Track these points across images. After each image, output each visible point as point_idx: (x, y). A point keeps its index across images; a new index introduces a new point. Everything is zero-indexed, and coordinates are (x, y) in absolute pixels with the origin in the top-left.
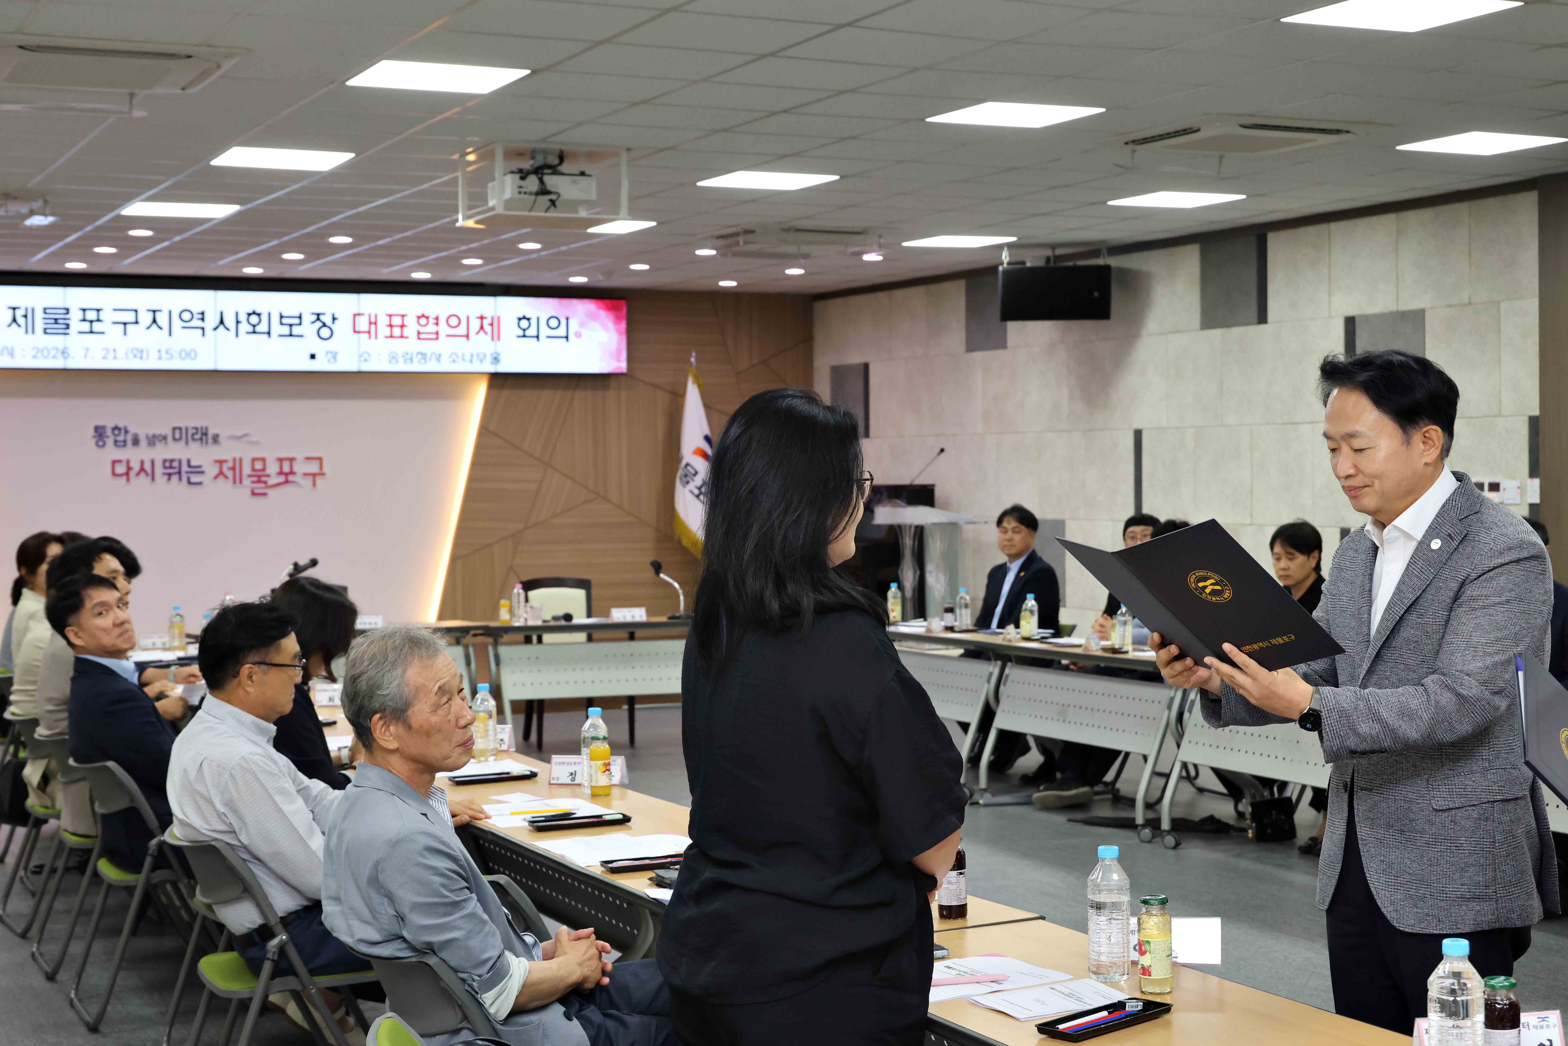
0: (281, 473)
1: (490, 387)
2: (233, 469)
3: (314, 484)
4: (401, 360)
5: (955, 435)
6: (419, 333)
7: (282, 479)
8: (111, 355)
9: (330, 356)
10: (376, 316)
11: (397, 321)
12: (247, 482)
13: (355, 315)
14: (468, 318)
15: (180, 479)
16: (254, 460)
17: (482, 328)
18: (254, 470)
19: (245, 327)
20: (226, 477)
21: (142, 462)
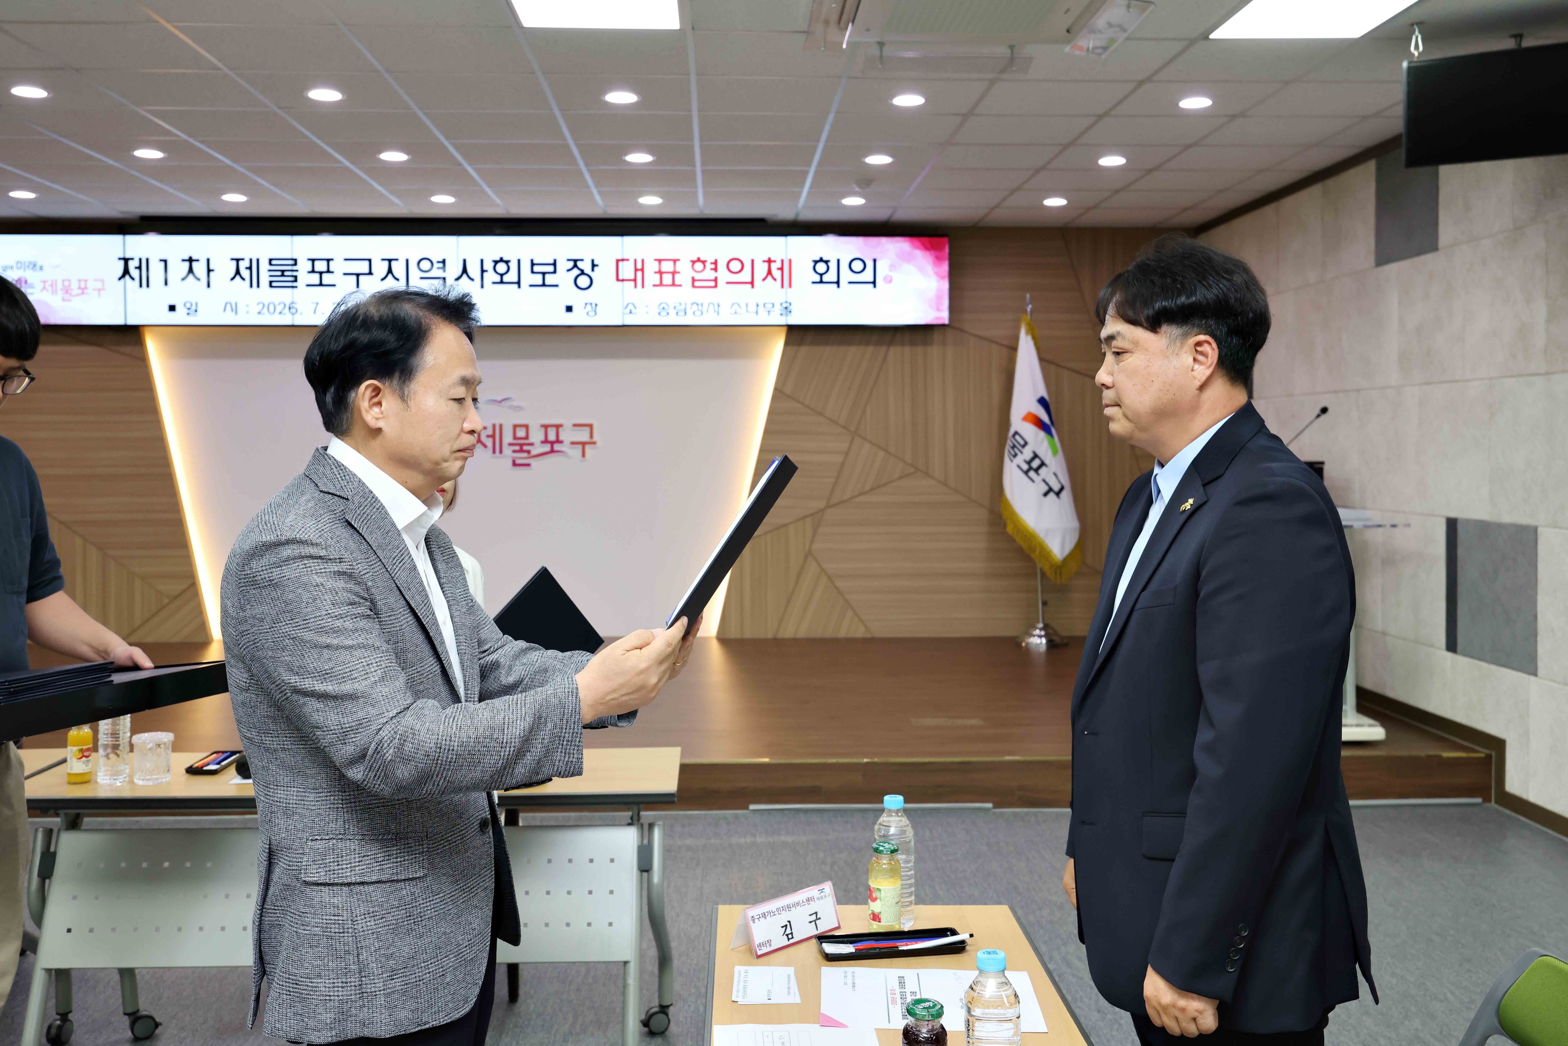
2: (493, 436)
3: (584, 454)
4: (673, 311)
6: (694, 280)
9: (589, 307)
11: (667, 266)
12: (508, 451)
13: (618, 261)
14: (753, 262)
16: (515, 427)
17: (770, 273)
18: (515, 438)
19: (491, 276)
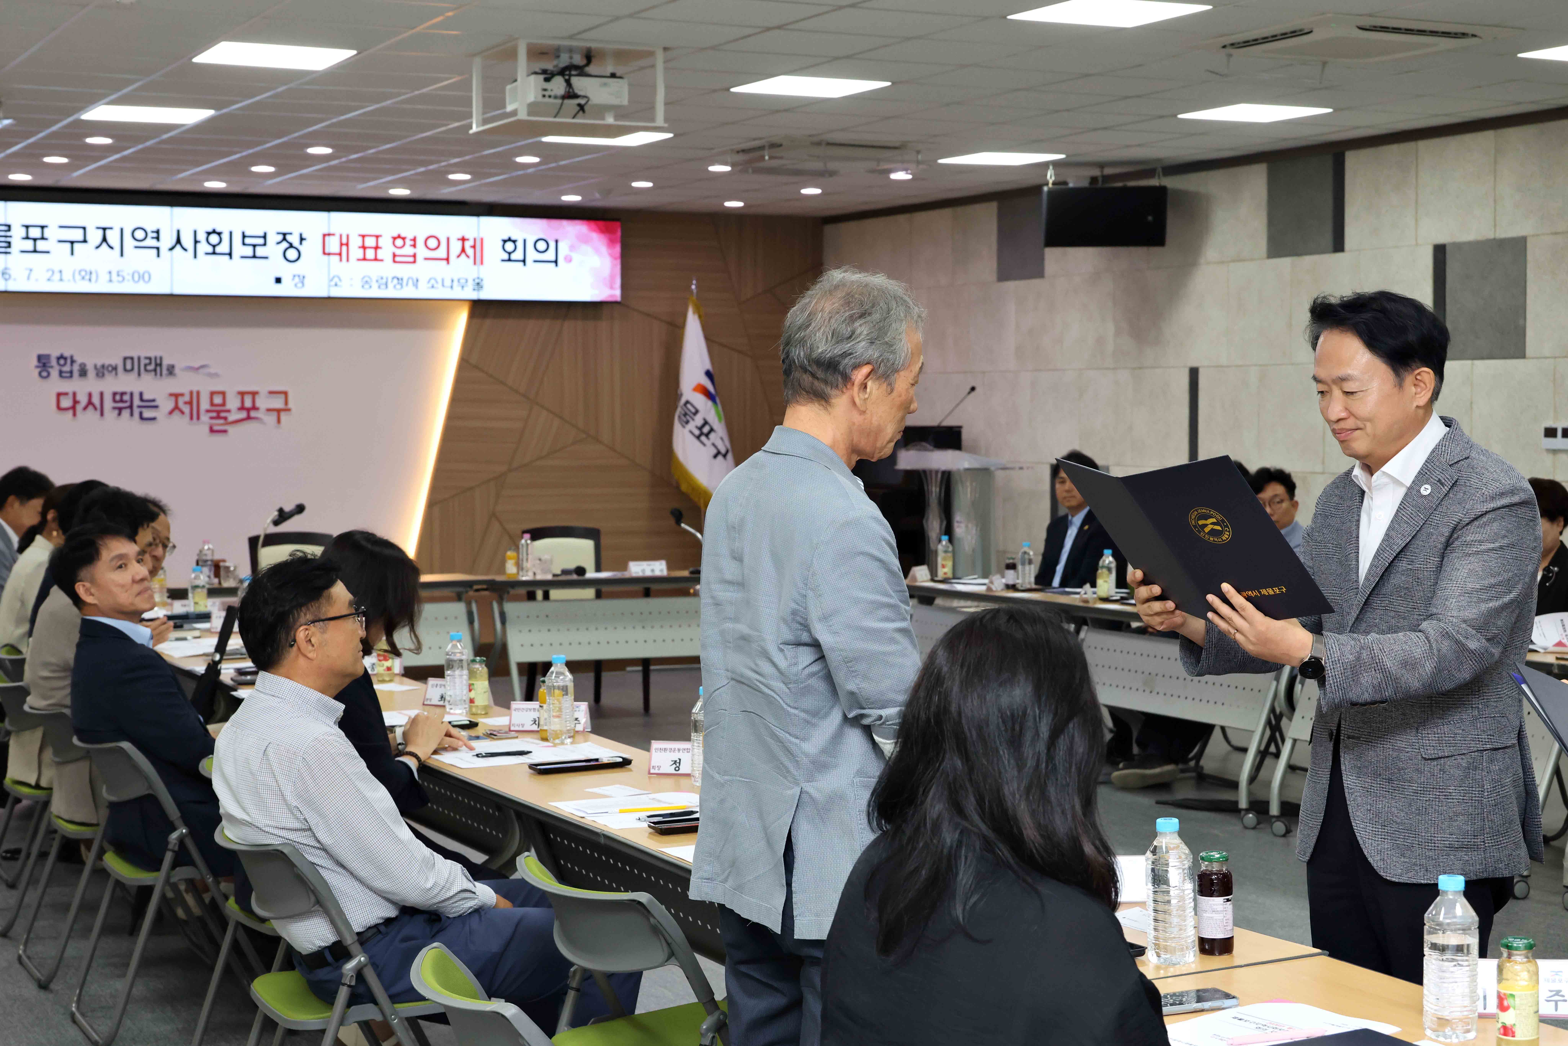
0: (242, 408)
1: (472, 315)
2: (190, 403)
3: (279, 421)
4: (375, 285)
5: (984, 373)
6: (394, 256)
7: (243, 415)
8: (57, 276)
9: (297, 279)
10: (348, 236)
11: (370, 242)
12: (205, 418)
13: (324, 236)
14: (448, 239)
15: (132, 414)
16: (212, 394)
17: (463, 250)
18: (212, 404)
19: (203, 247)
20: (182, 413)
21: (90, 395)
